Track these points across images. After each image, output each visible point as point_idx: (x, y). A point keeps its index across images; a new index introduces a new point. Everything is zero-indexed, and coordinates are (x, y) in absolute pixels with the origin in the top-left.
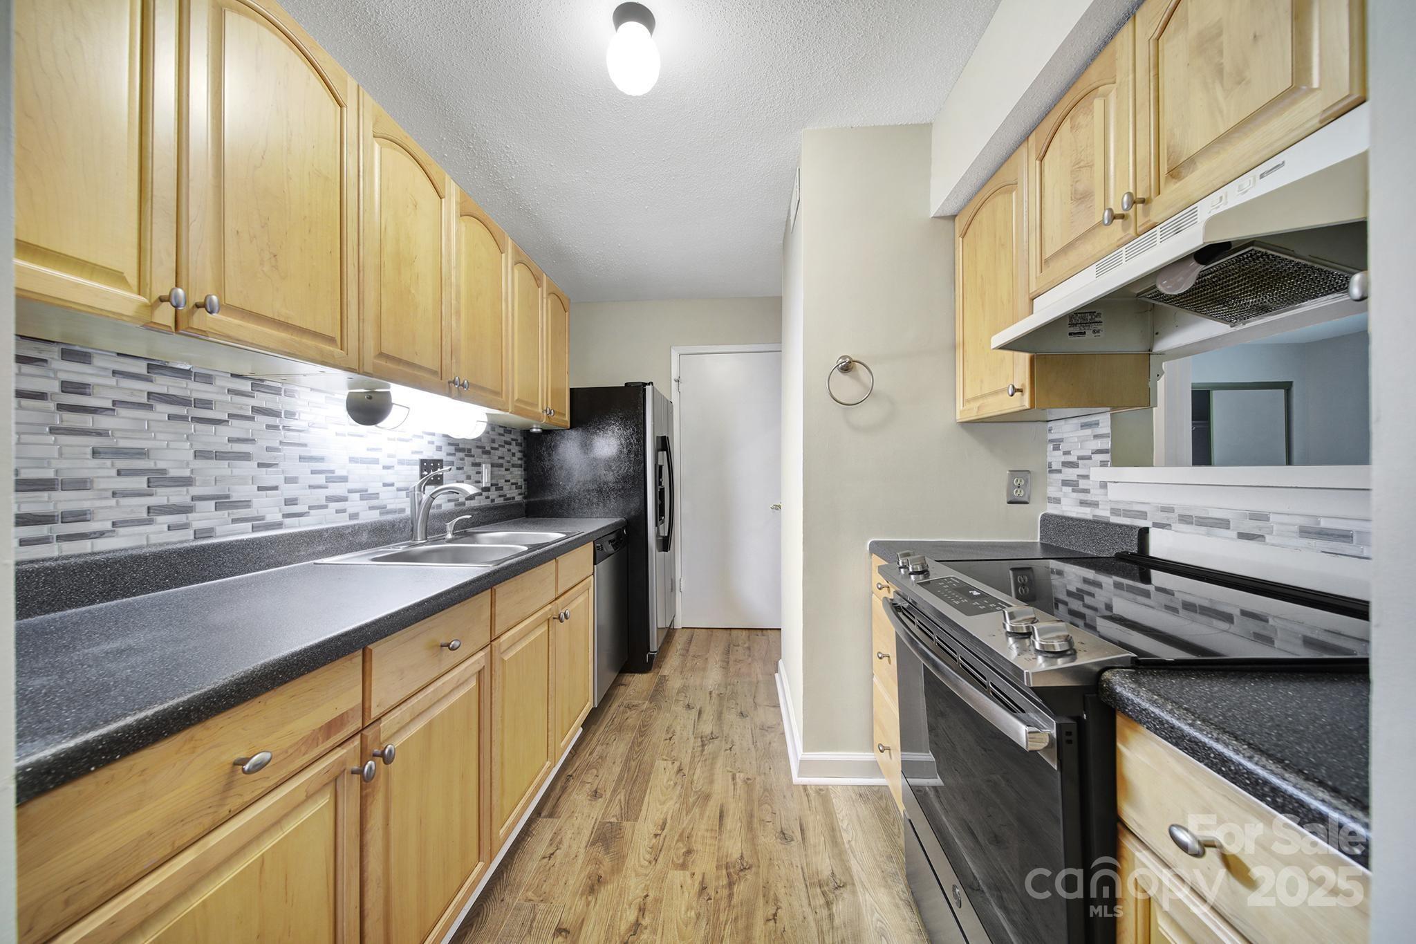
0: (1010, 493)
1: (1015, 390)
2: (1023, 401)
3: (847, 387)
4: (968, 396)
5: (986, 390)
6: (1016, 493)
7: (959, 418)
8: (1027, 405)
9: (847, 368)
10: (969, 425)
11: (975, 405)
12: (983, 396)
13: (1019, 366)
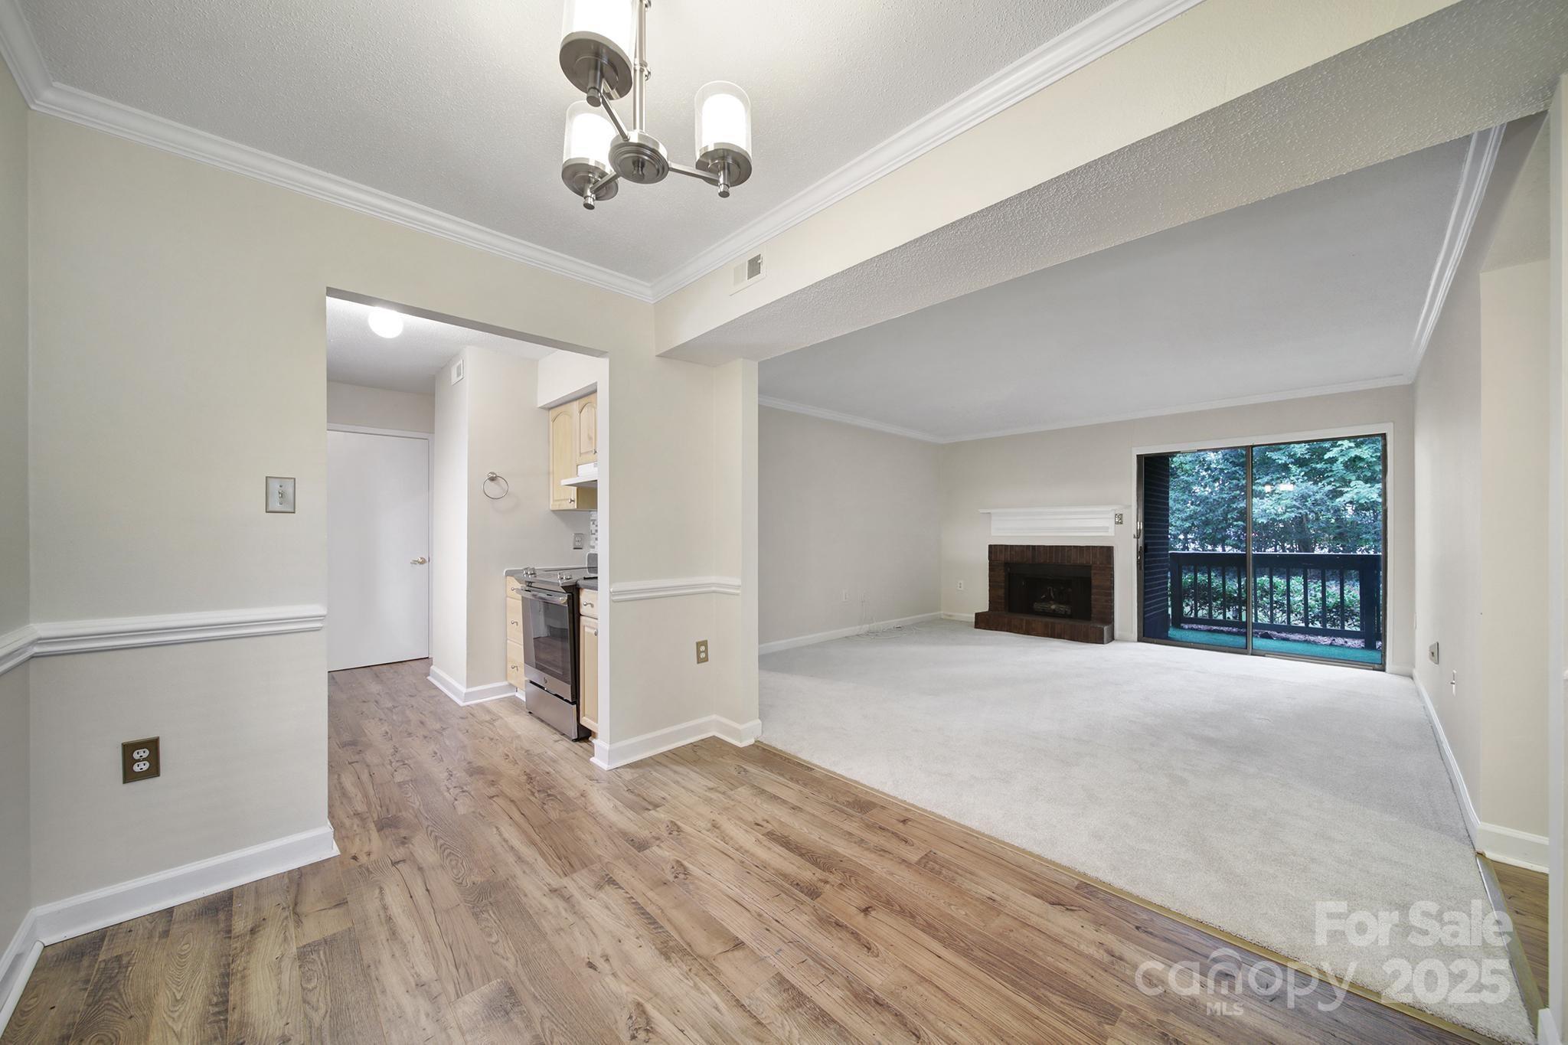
0: (574, 544)
1: (572, 501)
2: (574, 506)
3: (493, 489)
4: (556, 498)
5: (562, 498)
6: (577, 544)
7: (551, 508)
8: (576, 507)
9: (492, 479)
10: (554, 511)
11: (558, 503)
12: (562, 500)
13: (573, 493)
